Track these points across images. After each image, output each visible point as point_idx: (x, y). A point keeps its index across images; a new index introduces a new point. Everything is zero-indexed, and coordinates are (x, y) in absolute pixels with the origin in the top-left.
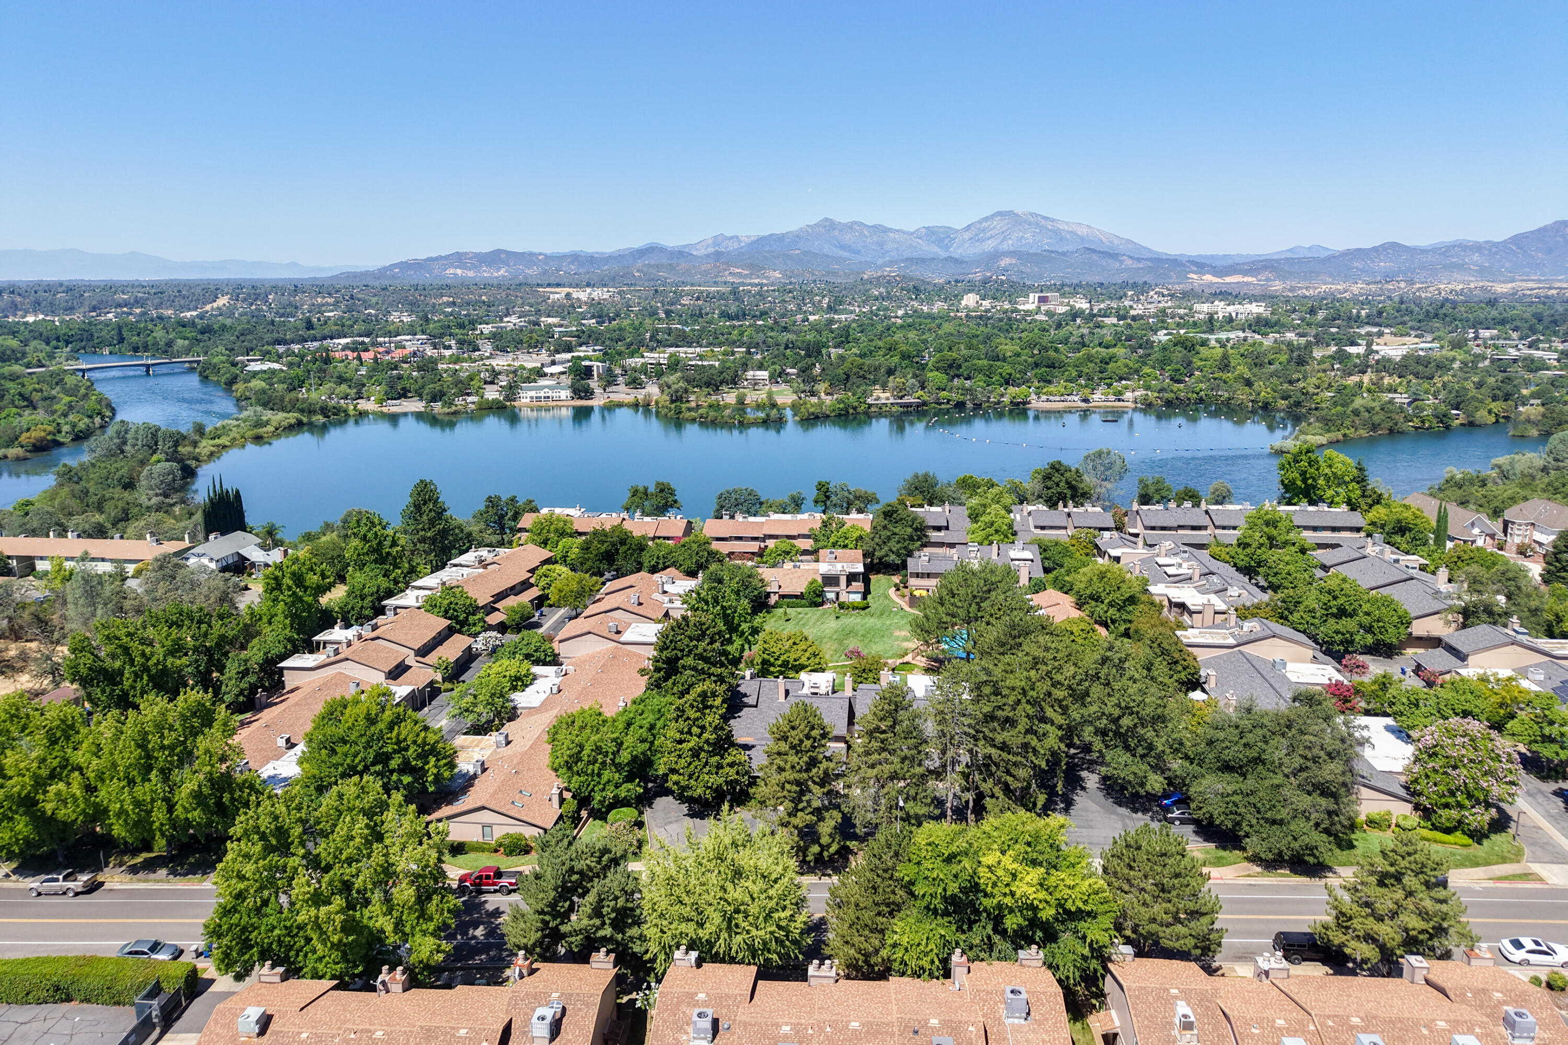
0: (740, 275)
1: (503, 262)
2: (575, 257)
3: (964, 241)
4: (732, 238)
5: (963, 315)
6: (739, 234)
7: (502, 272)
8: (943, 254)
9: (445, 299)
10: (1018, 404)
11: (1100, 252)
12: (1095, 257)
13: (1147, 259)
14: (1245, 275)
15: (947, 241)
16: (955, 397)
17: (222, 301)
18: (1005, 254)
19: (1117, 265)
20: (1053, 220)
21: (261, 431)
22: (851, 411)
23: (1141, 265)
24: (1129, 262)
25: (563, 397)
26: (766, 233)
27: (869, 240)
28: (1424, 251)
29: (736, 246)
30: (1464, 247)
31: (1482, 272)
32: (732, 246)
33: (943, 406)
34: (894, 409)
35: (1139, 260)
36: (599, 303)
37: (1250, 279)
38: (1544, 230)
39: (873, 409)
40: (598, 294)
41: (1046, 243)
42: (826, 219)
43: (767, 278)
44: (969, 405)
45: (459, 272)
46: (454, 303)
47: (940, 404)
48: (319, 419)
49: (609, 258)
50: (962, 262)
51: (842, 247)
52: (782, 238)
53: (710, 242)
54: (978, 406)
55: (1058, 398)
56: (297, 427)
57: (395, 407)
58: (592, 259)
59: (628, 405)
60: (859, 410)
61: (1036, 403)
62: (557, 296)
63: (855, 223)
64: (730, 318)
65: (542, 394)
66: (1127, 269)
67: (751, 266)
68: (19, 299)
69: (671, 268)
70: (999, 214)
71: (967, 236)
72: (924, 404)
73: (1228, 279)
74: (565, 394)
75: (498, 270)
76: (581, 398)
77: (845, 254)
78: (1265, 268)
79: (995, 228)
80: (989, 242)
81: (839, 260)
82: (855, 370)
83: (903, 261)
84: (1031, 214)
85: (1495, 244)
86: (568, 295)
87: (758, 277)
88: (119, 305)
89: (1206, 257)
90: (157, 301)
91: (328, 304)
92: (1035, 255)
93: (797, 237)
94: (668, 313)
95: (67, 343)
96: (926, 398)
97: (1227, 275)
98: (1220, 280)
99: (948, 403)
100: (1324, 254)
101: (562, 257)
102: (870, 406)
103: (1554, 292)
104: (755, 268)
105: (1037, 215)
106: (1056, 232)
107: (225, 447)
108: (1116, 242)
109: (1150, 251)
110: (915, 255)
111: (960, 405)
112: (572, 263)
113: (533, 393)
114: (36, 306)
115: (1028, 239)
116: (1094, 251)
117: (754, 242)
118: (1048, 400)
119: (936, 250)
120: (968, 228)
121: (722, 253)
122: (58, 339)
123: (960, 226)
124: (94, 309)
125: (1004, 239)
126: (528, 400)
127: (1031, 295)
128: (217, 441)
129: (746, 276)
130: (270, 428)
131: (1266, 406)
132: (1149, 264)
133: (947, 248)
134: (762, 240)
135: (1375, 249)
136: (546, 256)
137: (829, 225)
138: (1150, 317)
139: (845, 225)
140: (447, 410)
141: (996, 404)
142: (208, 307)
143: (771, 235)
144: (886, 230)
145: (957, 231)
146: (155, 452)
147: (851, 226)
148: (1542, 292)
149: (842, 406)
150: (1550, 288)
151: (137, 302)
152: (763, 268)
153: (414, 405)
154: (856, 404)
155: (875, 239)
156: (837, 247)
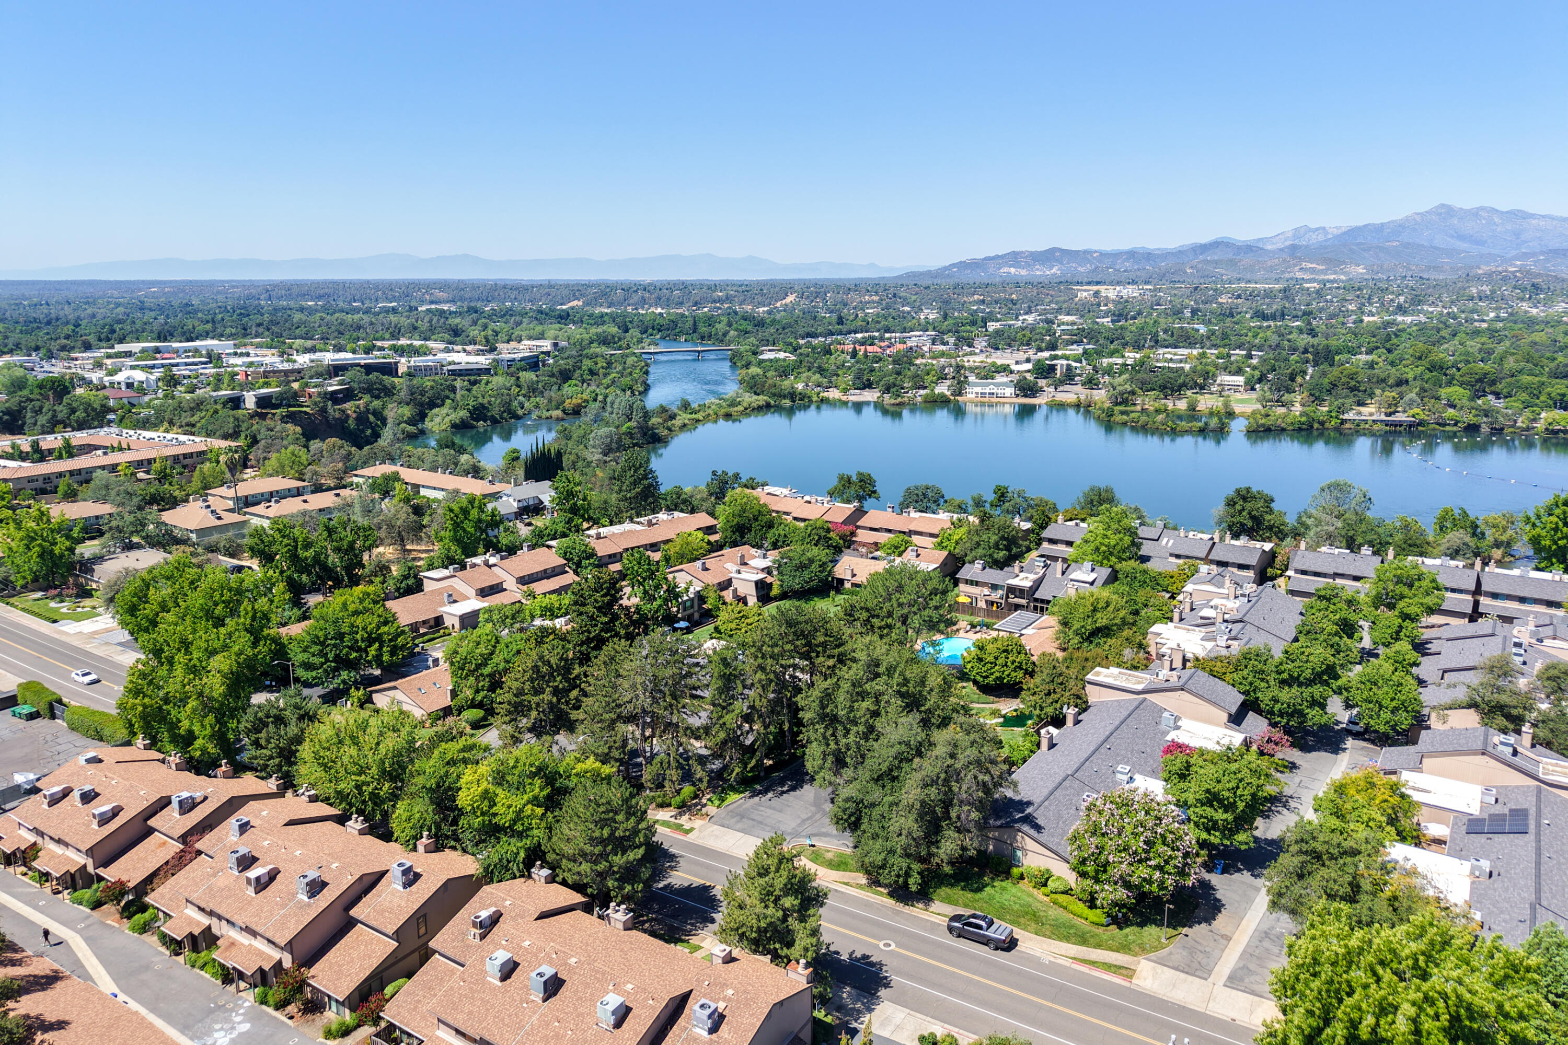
0: (1313, 271)
1: (1057, 261)
2: (1132, 254)
4: (1317, 229)
6: (1327, 225)
7: (1054, 270)
9: (976, 297)
16: (1465, 418)
17: (791, 298)
21: (733, 410)
22: (1316, 425)
25: (1008, 395)
26: (1361, 224)
27: (1499, 229)
29: (1321, 238)
32: (1315, 239)
33: (1448, 428)
34: (1375, 427)
36: (1127, 301)
39: (1347, 426)
40: (1129, 291)
42: (1443, 206)
43: (1346, 273)
44: (1485, 429)
45: (1012, 270)
46: (983, 302)
47: (1444, 425)
48: (787, 403)
49: (1166, 255)
51: (1461, 237)
53: (1290, 234)
54: (1498, 431)
56: (766, 408)
57: (856, 396)
58: (1149, 256)
59: (1070, 405)
60: (1327, 425)
62: (1085, 294)
63: (1482, 208)
64: (1265, 317)
65: (987, 390)
67: (1330, 261)
68: (647, 295)
69: (1232, 263)
72: (1421, 423)
74: (1009, 391)
75: (1051, 268)
76: (1025, 396)
77: (1464, 245)
81: (1451, 253)
82: (1344, 380)
83: (1542, 253)
86: (1097, 293)
87: (1335, 273)
88: (715, 301)
90: (742, 298)
91: (874, 302)
93: (1400, 227)
94: (1194, 312)
95: (659, 331)
96: (1423, 416)
99: (1456, 424)
101: (1116, 255)
102: (1343, 422)
104: (1337, 262)
107: (698, 421)
111: (1472, 429)
112: (1127, 260)
113: (979, 390)
114: (658, 302)
117: (1345, 233)
121: (1300, 247)
122: (653, 328)
124: (696, 304)
126: (973, 396)
128: (694, 416)
129: (1319, 272)
130: (740, 408)
134: (1354, 232)
136: (1101, 254)
137: (1446, 212)
139: (1468, 211)
140: (893, 401)
141: (1524, 430)
142: (778, 304)
143: (1366, 226)
144: (1526, 216)
146: (630, 420)
147: (1475, 213)
149: (1304, 419)
151: (727, 298)
152: (1344, 263)
153: (870, 396)
154: (1325, 418)
155: (1509, 227)
156: (1453, 237)
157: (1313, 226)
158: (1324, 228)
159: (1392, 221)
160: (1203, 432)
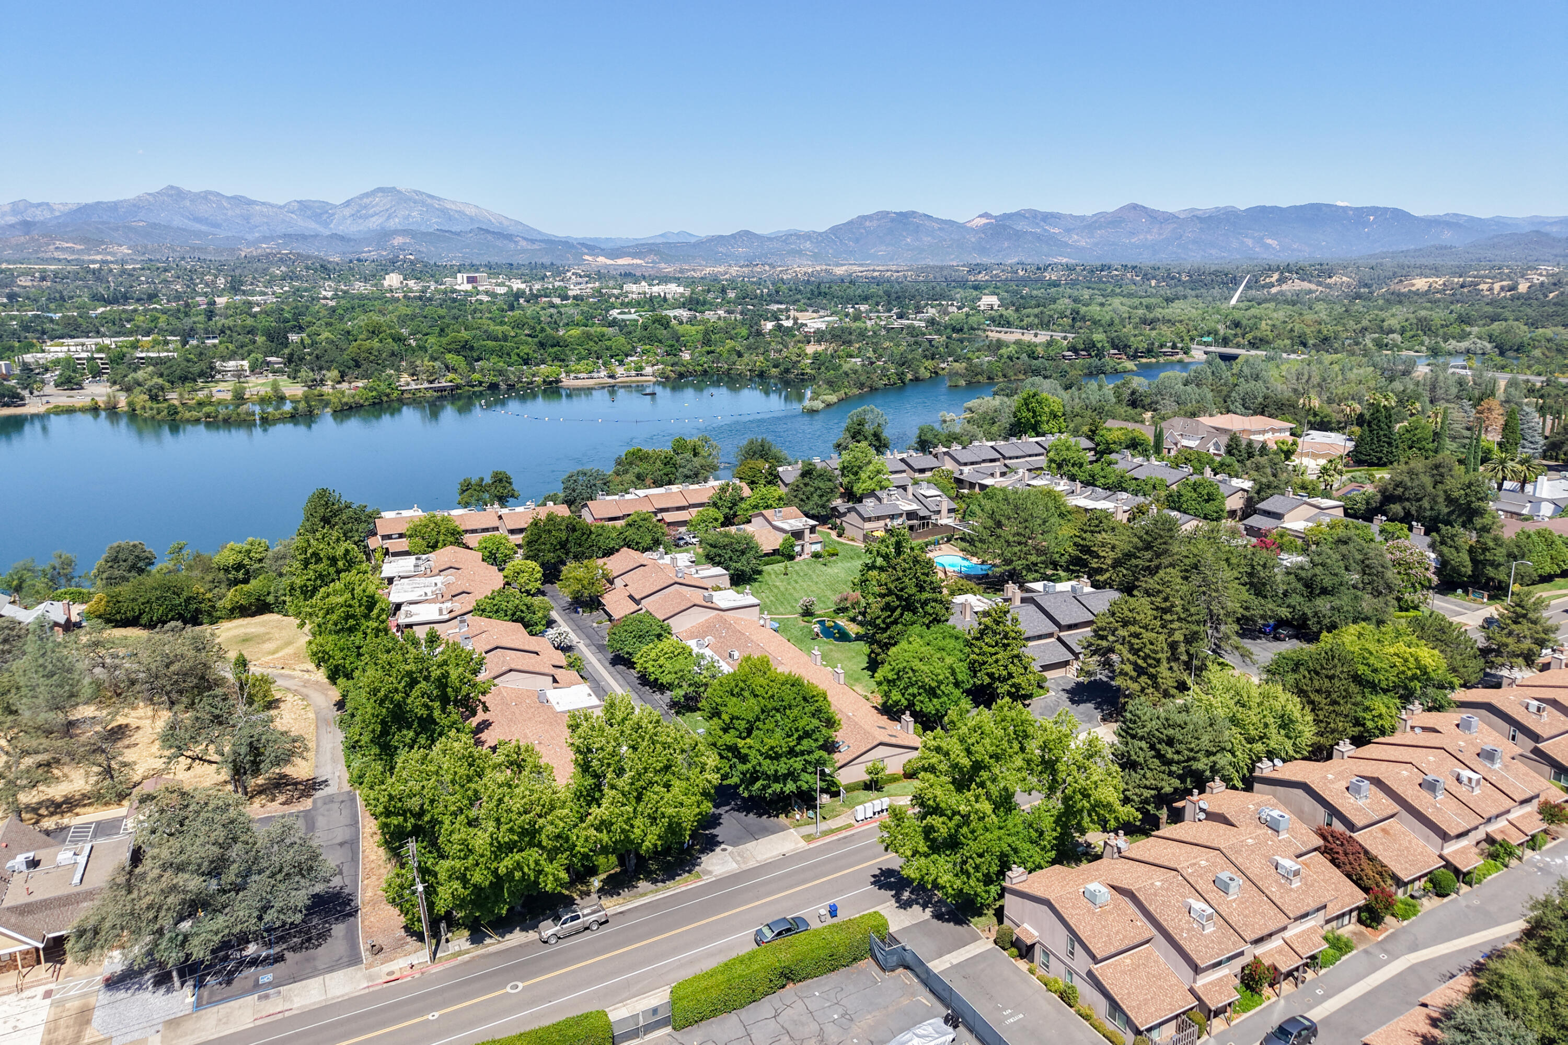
0: (72, 251)
3: (344, 218)
4: (39, 205)
5: (401, 295)
6: (51, 201)
8: (327, 232)
10: (551, 383)
11: (493, 233)
12: (490, 237)
13: (541, 241)
14: (633, 258)
15: (325, 217)
16: (489, 379)
18: (396, 232)
19: (512, 246)
20: (439, 199)
22: (385, 399)
23: (536, 247)
24: (523, 243)
26: (90, 200)
27: (230, 213)
28: (770, 239)
29: (48, 215)
30: (798, 236)
31: (816, 257)
32: (40, 215)
33: (476, 389)
34: (426, 395)
35: (533, 241)
37: (639, 262)
38: (851, 223)
39: (406, 396)
41: (434, 223)
42: (172, 187)
43: (113, 254)
44: (503, 386)
47: (473, 386)
50: (349, 240)
51: (197, 220)
52: (114, 207)
54: (511, 387)
55: (585, 375)
59: (83, 410)
60: (391, 397)
61: (567, 382)
63: (210, 193)
66: (524, 251)
67: (85, 240)
70: (380, 190)
71: (347, 212)
72: (458, 387)
73: (620, 262)
77: (204, 228)
78: (650, 251)
79: (377, 204)
80: (374, 219)
81: (197, 234)
83: (280, 237)
84: (415, 192)
85: (820, 234)
87: (99, 253)
89: (591, 239)
92: (431, 234)
93: (135, 207)
96: (458, 381)
97: (618, 257)
98: (611, 262)
99: (481, 385)
100: (693, 240)
103: (876, 274)
104: (93, 242)
105: (422, 193)
106: (444, 212)
108: (506, 223)
109: (539, 233)
110: (290, 231)
111: (494, 387)
115: (415, 217)
116: (487, 231)
118: (577, 378)
119: (311, 226)
120: (348, 204)
121: (32, 223)
123: (338, 201)
125: (389, 218)
127: (459, 275)
129: (79, 252)
131: (761, 375)
132: (543, 245)
133: (326, 224)
135: (733, 236)
137: (176, 194)
138: (588, 297)
139: (197, 195)
141: (528, 383)
143: (98, 203)
145: (336, 206)
147: (205, 196)
148: (869, 274)
149: (374, 393)
150: (874, 271)
152: (103, 242)
154: (388, 391)
155: (238, 211)
156: (189, 219)
157: (35, 201)
158: (47, 204)
159: (125, 201)
160: (293, 418)
